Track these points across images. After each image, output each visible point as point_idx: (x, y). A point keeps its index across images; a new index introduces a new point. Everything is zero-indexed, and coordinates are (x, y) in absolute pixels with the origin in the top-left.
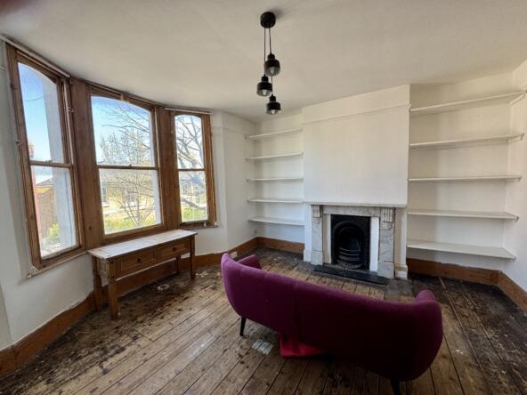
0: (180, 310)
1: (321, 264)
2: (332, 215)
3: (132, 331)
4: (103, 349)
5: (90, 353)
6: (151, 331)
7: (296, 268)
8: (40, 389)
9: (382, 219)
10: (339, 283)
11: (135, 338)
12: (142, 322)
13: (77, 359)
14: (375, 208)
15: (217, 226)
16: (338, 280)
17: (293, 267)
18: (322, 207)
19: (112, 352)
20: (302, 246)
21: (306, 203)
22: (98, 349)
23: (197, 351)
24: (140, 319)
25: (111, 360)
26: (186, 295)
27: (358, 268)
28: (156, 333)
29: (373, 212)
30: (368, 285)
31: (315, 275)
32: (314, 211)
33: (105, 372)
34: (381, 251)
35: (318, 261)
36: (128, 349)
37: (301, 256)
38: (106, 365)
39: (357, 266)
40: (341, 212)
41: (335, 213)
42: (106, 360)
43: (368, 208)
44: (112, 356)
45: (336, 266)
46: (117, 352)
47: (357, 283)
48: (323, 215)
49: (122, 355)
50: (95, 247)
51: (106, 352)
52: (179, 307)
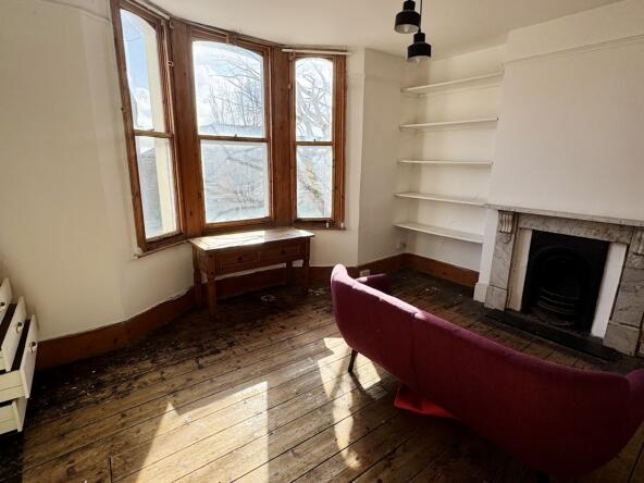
0: (282, 327)
1: (502, 309)
2: (535, 232)
3: (229, 336)
4: (200, 346)
5: (188, 347)
6: (249, 342)
7: (456, 308)
8: (146, 366)
9: (633, 249)
10: (524, 341)
11: (231, 344)
12: (239, 330)
13: (177, 349)
14: (621, 227)
15: (344, 229)
16: (523, 337)
17: (452, 306)
18: (516, 217)
19: (208, 351)
20: (475, 276)
21: (490, 206)
22: (194, 346)
23: (294, 373)
24: (238, 326)
25: (206, 359)
26: (292, 313)
27: (566, 327)
28: (253, 345)
29: (616, 235)
30: (575, 356)
31: (485, 323)
32: (501, 221)
33: (200, 367)
34: (619, 306)
35: (496, 303)
36: (223, 353)
37: (470, 292)
38: (201, 361)
39: (567, 323)
40: (553, 229)
41: (540, 229)
42: (202, 357)
43: (607, 226)
44: (207, 355)
45: (528, 318)
46: (213, 353)
47: (555, 348)
48: (516, 230)
49: (218, 356)
50: (196, 236)
51: (202, 351)
52: (282, 324)
